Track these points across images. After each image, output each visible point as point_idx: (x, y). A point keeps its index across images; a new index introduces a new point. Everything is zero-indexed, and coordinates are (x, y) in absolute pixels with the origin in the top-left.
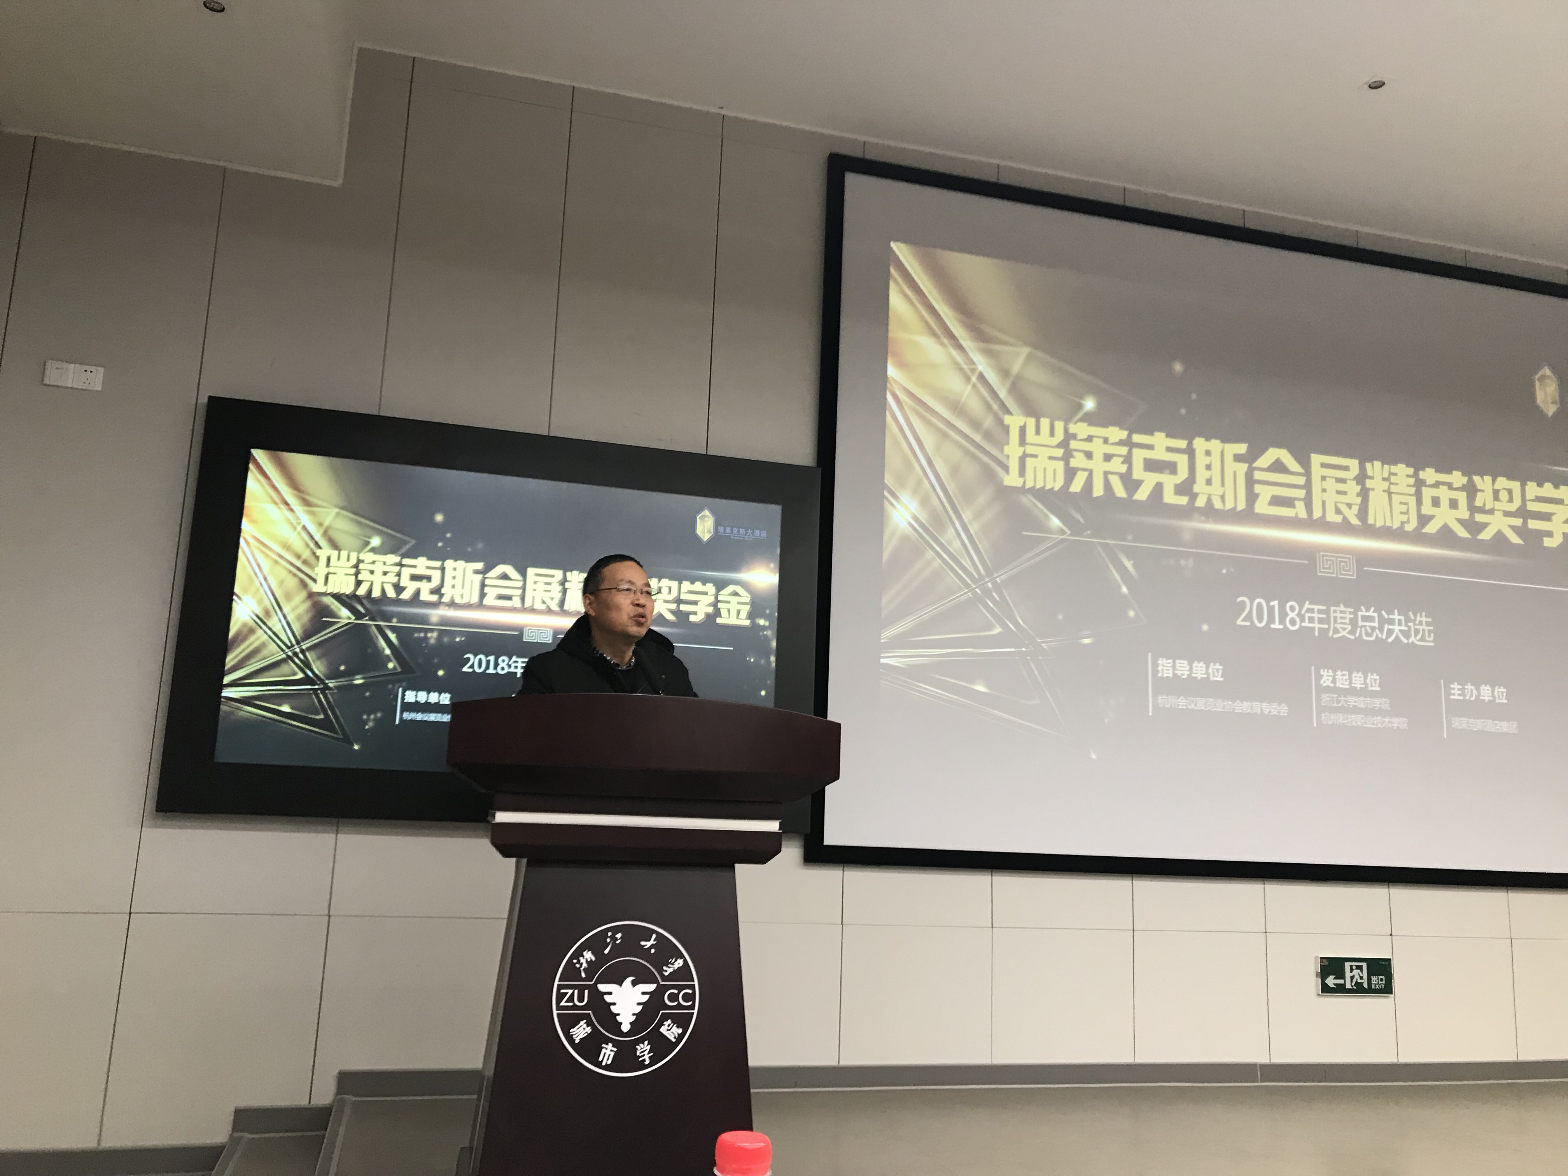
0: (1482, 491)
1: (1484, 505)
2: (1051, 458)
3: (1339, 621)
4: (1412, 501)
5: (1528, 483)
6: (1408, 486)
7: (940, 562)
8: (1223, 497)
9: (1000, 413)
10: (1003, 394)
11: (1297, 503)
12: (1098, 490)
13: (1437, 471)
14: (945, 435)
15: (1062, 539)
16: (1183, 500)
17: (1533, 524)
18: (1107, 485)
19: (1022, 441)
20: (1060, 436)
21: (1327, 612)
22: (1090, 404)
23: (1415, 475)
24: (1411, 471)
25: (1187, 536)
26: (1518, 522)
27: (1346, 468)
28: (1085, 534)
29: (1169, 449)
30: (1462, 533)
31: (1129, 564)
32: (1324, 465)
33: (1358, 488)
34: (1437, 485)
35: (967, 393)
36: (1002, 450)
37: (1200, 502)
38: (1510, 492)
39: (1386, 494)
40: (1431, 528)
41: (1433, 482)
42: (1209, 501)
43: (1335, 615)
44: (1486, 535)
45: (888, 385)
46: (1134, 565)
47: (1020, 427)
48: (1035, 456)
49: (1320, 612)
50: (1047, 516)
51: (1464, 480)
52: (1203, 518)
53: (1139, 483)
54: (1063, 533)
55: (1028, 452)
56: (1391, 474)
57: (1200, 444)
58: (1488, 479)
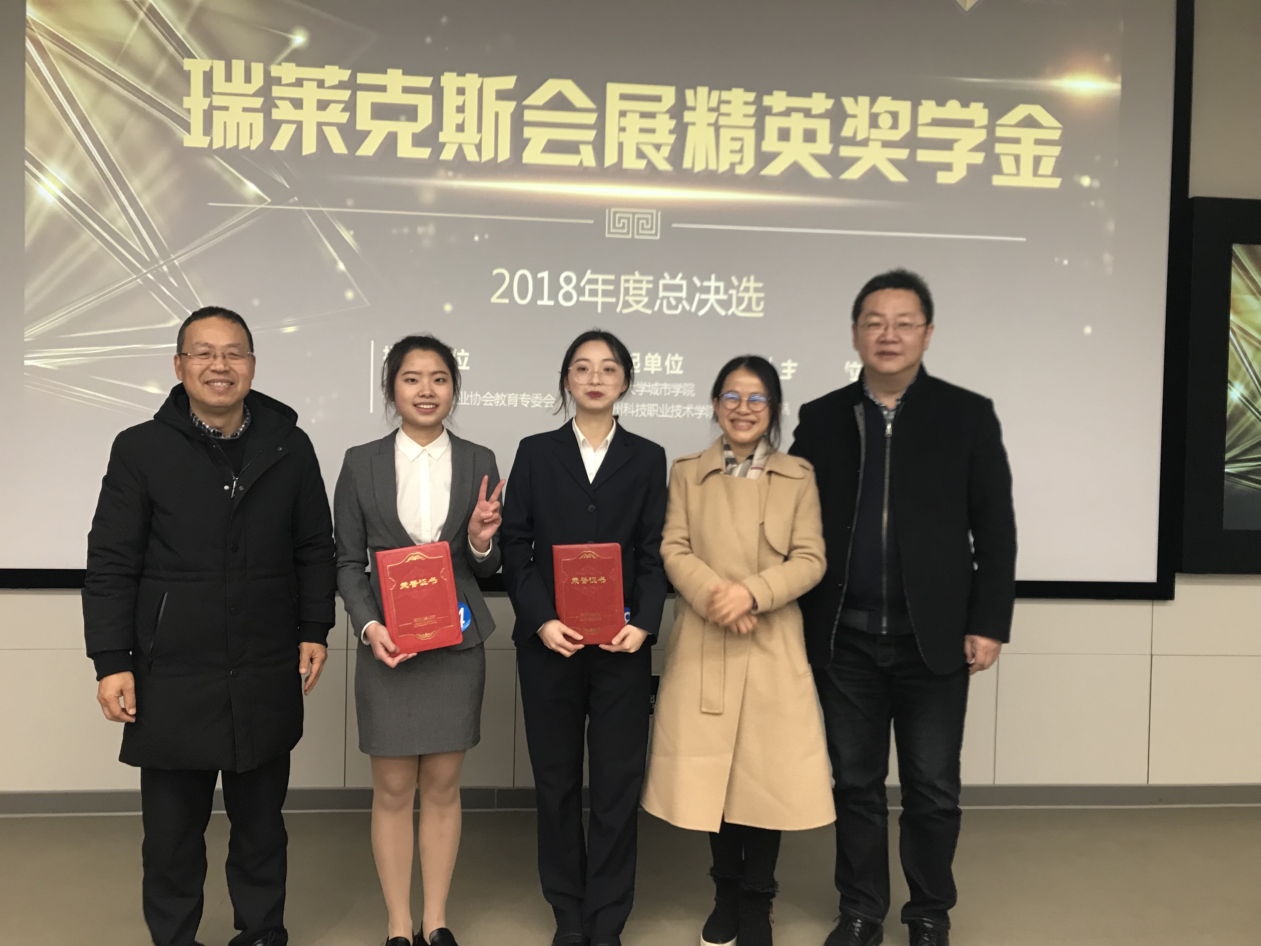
0: (854, 116)
1: (855, 133)
2: (245, 110)
3: (632, 292)
4: (750, 136)
5: (924, 102)
6: (746, 116)
7: (101, 244)
8: (478, 148)
9: (179, 57)
10: (181, 31)
11: (582, 148)
12: (309, 147)
13: (789, 95)
14: (103, 89)
15: (261, 209)
16: (424, 153)
17: (923, 156)
18: (322, 139)
19: (208, 91)
20: (258, 80)
21: (617, 283)
22: (299, 39)
23: (758, 102)
24: (751, 96)
25: (428, 197)
26: (903, 154)
27: (657, 99)
28: (292, 201)
29: (407, 90)
30: (818, 172)
31: (347, 236)
32: (624, 97)
33: (673, 123)
34: (788, 112)
35: (131, 34)
36: (180, 103)
37: (448, 154)
38: (895, 116)
39: (712, 129)
40: (774, 169)
41: (783, 109)
42: (460, 150)
43: (627, 285)
44: (853, 174)
45: (28, 30)
46: (355, 237)
47: (205, 73)
48: (226, 108)
49: (605, 282)
50: (241, 181)
51: (829, 104)
52: (450, 174)
53: (366, 134)
54: (263, 201)
55: (215, 104)
56: (720, 102)
57: (450, 80)
58: (864, 101)
